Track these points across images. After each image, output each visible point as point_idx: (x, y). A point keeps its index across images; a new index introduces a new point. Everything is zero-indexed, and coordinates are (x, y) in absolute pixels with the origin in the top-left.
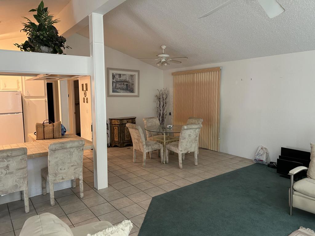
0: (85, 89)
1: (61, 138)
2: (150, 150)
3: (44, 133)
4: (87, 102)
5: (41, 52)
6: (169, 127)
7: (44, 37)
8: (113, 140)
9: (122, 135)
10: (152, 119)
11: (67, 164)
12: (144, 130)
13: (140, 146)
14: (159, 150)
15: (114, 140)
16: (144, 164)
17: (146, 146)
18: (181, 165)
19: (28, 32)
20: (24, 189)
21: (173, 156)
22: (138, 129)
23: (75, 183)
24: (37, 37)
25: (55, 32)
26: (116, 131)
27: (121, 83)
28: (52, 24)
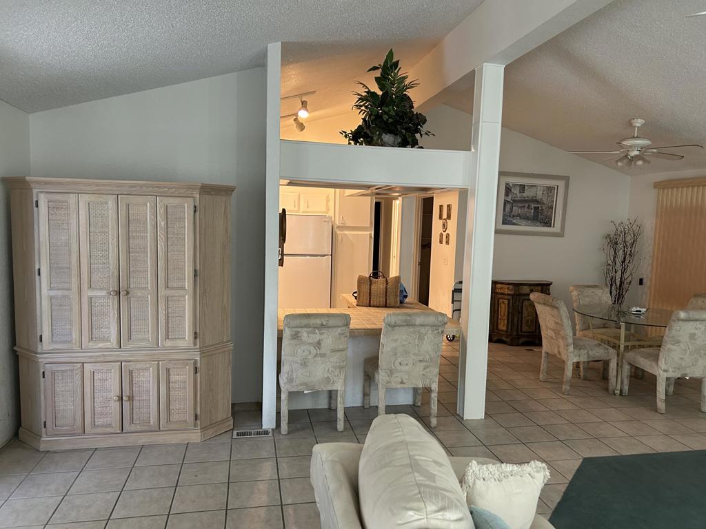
0: (445, 216)
1: (398, 307)
2: (583, 359)
3: (370, 295)
4: (447, 243)
5: (382, 145)
6: (637, 311)
7: (389, 118)
8: (495, 327)
9: (516, 319)
10: (592, 290)
11: (412, 355)
12: (572, 311)
13: (559, 347)
14: (606, 363)
15: (497, 327)
16: (566, 387)
17: (574, 348)
18: (661, 405)
19: (363, 108)
20: (339, 388)
21: (642, 383)
22: (557, 308)
23: (419, 398)
24: (379, 117)
25: (408, 106)
26: (503, 309)
27: (523, 205)
28: (405, 91)
